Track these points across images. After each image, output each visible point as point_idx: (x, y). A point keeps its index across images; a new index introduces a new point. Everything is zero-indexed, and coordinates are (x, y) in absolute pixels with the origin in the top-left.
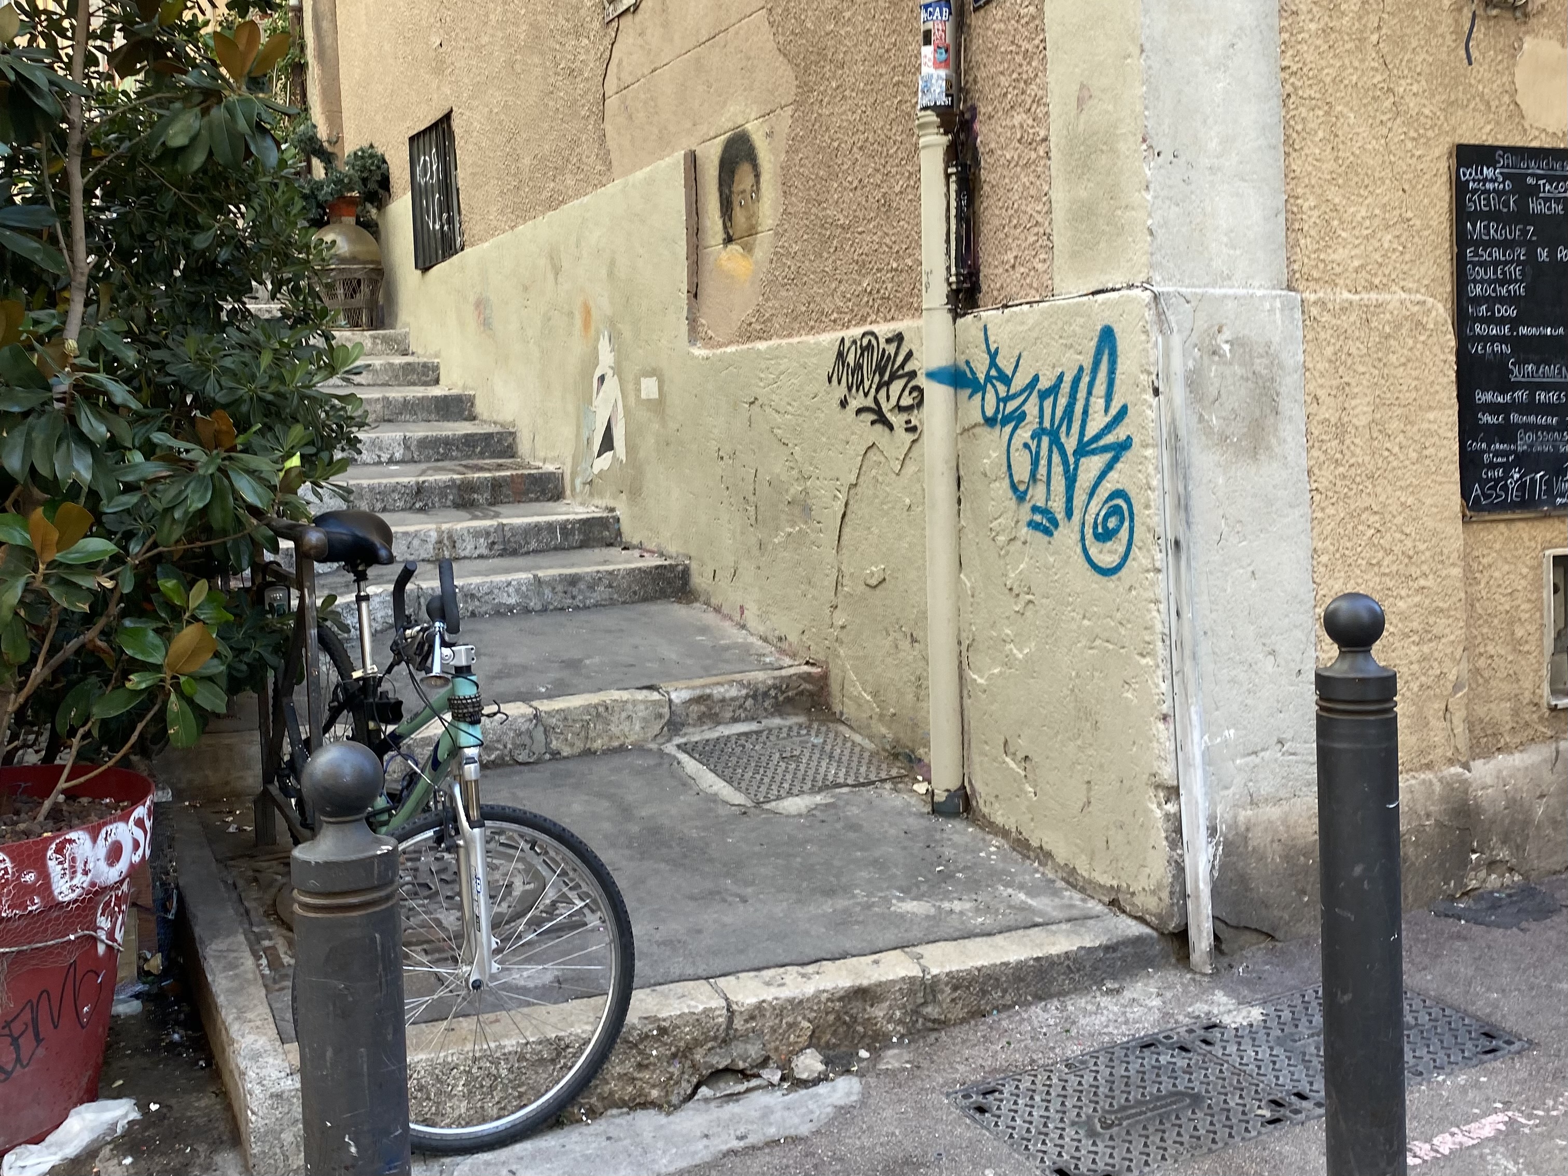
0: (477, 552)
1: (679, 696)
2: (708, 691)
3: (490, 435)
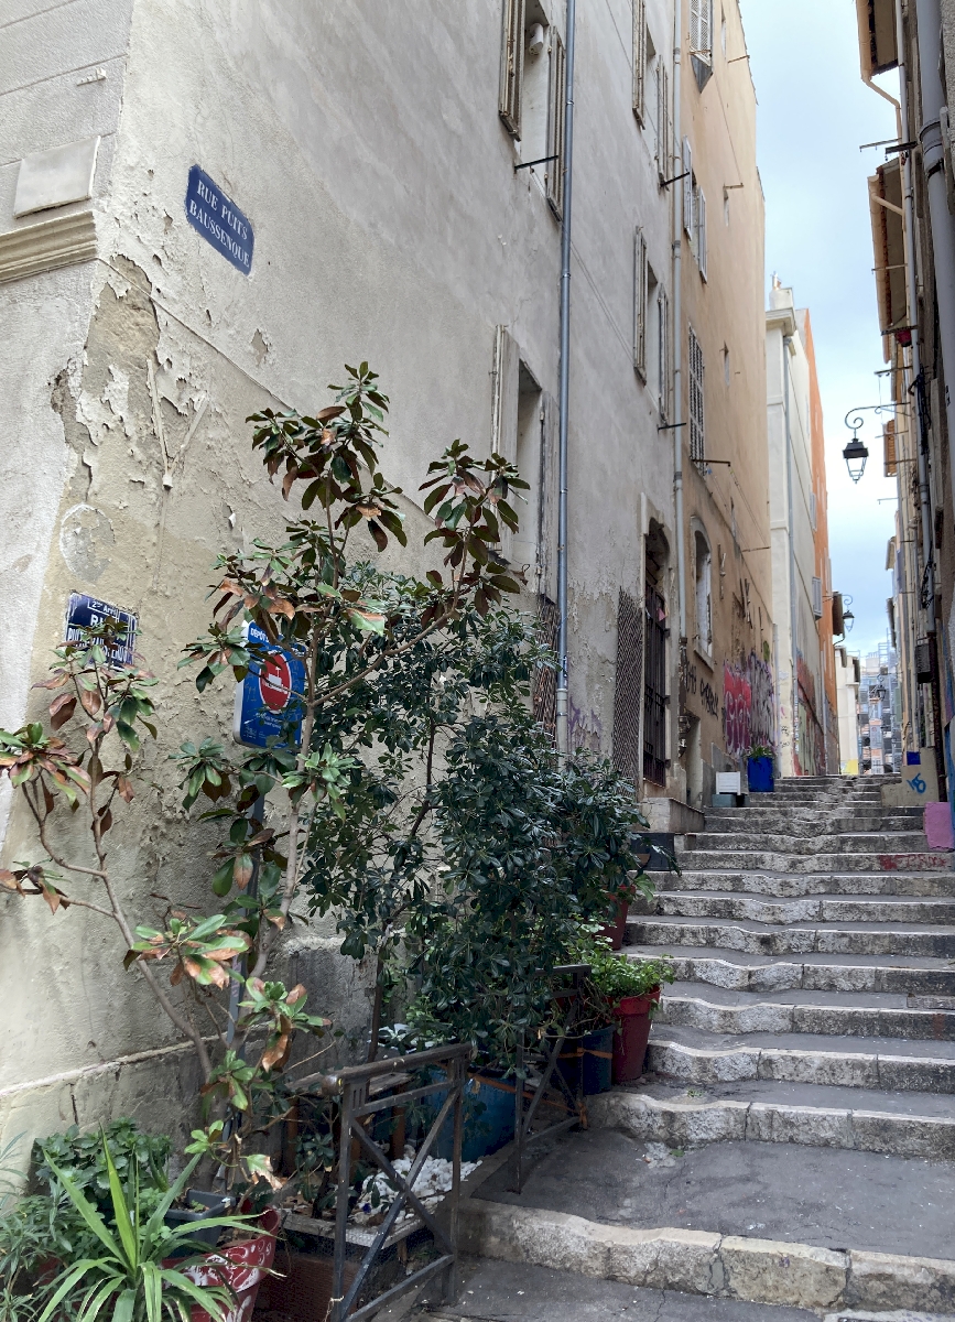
1: (861, 1267)
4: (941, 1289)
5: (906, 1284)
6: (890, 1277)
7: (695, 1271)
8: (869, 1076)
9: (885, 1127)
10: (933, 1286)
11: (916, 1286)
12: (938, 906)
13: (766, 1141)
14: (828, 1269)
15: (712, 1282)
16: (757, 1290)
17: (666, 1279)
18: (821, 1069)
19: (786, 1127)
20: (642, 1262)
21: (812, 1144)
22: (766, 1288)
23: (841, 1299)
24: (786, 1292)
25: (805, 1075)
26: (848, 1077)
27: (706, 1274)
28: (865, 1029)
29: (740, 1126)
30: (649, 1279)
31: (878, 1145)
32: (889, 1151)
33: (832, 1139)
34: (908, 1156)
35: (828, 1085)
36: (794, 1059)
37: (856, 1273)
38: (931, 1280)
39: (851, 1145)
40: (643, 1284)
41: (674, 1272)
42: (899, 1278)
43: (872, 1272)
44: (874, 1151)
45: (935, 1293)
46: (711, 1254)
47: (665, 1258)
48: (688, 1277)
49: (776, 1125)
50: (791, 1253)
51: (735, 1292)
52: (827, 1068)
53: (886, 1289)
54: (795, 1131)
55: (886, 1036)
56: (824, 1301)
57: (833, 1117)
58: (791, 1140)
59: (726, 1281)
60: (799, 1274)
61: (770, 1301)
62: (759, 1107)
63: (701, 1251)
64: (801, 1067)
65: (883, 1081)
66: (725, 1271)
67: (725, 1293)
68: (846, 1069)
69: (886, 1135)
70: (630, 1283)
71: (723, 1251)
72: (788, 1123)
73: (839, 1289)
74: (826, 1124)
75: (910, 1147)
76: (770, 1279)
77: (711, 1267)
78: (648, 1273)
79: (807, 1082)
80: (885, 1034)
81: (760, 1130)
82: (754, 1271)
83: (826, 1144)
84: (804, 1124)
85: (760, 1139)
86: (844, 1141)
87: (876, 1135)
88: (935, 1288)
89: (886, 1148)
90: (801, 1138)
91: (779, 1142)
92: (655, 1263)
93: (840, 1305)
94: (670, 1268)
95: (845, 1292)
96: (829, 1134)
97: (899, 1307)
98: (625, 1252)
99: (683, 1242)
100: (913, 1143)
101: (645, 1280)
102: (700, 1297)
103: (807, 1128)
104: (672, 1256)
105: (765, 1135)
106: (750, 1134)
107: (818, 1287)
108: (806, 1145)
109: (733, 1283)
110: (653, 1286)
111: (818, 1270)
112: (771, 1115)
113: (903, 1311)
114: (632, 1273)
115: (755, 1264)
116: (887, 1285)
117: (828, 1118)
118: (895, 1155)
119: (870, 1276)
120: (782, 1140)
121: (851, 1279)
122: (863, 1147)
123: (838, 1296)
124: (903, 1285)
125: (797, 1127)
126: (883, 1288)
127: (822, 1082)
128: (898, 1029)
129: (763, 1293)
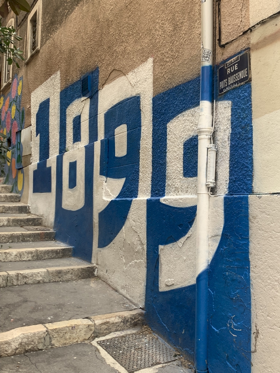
0: (28, 259)
1: (98, 322)
2: (108, 320)
3: (34, 219)
4: (124, 322)
5: (113, 323)
6: (108, 322)
7: (38, 342)
8: (34, 256)
9: (59, 272)
10: (121, 322)
11: (116, 323)
12: (12, 196)
13: (16, 285)
14: (89, 326)
15: (45, 344)
16: (63, 341)
17: (25, 349)
18: (16, 255)
19: (23, 279)
20: (14, 345)
21: (34, 284)
22: (66, 339)
23: (93, 335)
24: (73, 338)
25: (10, 259)
26: (26, 257)
27: (42, 341)
28: (16, 240)
29: (4, 281)
30: (17, 351)
31: (57, 279)
32: (61, 281)
33: (41, 280)
34: (68, 281)
35: (19, 261)
36: (5, 253)
37: (97, 324)
38: (120, 320)
39: (48, 281)
40: (15, 355)
41: (28, 344)
42: (111, 322)
43: (102, 322)
44: (56, 282)
45: (122, 323)
46: (45, 333)
47: (25, 340)
48: (35, 345)
49: (20, 278)
50: (75, 324)
51: (54, 345)
52: (18, 255)
53: (107, 327)
54: (27, 279)
55: (24, 242)
56: (87, 338)
57: (42, 272)
58: (26, 283)
59: (51, 341)
60: (78, 330)
61: (68, 344)
62: (12, 273)
63: (41, 333)
64: (8, 256)
65: (39, 257)
66: (50, 338)
67: (50, 346)
68: (26, 254)
69: (60, 275)
70: (8, 356)
71: (49, 331)
72: (25, 277)
73: (92, 332)
74: (39, 275)
75: (68, 278)
76: (67, 336)
77: (45, 338)
78: (17, 349)
79: (10, 261)
80: (24, 241)
81: (13, 281)
82: (61, 335)
83: (39, 282)
84: (31, 276)
85: (13, 285)
86: (46, 280)
87: (57, 276)
88: (122, 322)
89: (59, 279)
90: (29, 282)
91: (21, 285)
92: (21, 344)
93: (93, 337)
94: (27, 344)
95: (94, 332)
96: (41, 278)
97: (111, 332)
98: (6, 343)
99: (33, 331)
100: (69, 276)
101: (15, 352)
102: (40, 351)
103: (32, 277)
104: (28, 339)
105: (15, 284)
106: (9, 284)
107: (85, 333)
108: (32, 284)
109: (53, 342)
110: (20, 354)
111: (85, 327)
112: (18, 275)
113: (112, 333)
114: (9, 352)
115: (62, 332)
116: (107, 326)
117: (40, 273)
118: (63, 281)
119: (102, 324)
120: (21, 284)
121: (96, 327)
122: (52, 281)
123: (92, 334)
124: (112, 324)
125: (28, 278)
126: (106, 327)
127: (16, 260)
128: (28, 239)
129: (65, 342)
